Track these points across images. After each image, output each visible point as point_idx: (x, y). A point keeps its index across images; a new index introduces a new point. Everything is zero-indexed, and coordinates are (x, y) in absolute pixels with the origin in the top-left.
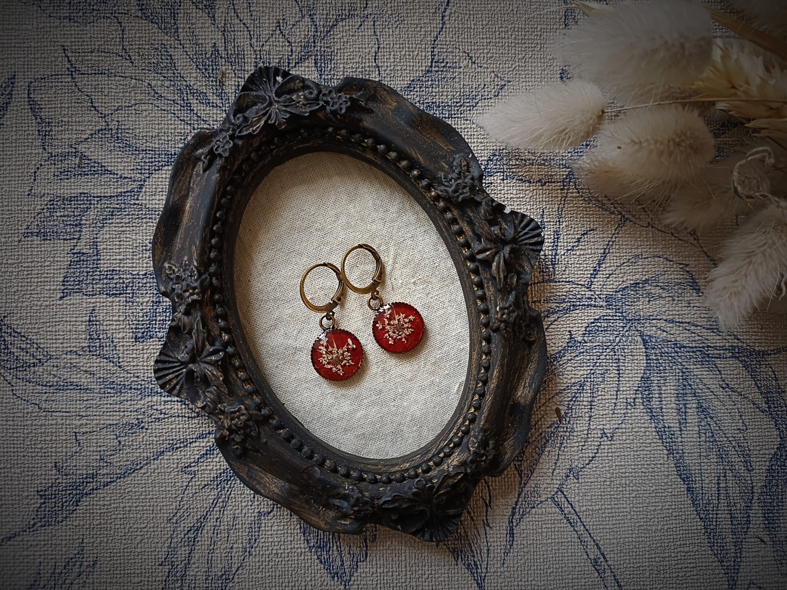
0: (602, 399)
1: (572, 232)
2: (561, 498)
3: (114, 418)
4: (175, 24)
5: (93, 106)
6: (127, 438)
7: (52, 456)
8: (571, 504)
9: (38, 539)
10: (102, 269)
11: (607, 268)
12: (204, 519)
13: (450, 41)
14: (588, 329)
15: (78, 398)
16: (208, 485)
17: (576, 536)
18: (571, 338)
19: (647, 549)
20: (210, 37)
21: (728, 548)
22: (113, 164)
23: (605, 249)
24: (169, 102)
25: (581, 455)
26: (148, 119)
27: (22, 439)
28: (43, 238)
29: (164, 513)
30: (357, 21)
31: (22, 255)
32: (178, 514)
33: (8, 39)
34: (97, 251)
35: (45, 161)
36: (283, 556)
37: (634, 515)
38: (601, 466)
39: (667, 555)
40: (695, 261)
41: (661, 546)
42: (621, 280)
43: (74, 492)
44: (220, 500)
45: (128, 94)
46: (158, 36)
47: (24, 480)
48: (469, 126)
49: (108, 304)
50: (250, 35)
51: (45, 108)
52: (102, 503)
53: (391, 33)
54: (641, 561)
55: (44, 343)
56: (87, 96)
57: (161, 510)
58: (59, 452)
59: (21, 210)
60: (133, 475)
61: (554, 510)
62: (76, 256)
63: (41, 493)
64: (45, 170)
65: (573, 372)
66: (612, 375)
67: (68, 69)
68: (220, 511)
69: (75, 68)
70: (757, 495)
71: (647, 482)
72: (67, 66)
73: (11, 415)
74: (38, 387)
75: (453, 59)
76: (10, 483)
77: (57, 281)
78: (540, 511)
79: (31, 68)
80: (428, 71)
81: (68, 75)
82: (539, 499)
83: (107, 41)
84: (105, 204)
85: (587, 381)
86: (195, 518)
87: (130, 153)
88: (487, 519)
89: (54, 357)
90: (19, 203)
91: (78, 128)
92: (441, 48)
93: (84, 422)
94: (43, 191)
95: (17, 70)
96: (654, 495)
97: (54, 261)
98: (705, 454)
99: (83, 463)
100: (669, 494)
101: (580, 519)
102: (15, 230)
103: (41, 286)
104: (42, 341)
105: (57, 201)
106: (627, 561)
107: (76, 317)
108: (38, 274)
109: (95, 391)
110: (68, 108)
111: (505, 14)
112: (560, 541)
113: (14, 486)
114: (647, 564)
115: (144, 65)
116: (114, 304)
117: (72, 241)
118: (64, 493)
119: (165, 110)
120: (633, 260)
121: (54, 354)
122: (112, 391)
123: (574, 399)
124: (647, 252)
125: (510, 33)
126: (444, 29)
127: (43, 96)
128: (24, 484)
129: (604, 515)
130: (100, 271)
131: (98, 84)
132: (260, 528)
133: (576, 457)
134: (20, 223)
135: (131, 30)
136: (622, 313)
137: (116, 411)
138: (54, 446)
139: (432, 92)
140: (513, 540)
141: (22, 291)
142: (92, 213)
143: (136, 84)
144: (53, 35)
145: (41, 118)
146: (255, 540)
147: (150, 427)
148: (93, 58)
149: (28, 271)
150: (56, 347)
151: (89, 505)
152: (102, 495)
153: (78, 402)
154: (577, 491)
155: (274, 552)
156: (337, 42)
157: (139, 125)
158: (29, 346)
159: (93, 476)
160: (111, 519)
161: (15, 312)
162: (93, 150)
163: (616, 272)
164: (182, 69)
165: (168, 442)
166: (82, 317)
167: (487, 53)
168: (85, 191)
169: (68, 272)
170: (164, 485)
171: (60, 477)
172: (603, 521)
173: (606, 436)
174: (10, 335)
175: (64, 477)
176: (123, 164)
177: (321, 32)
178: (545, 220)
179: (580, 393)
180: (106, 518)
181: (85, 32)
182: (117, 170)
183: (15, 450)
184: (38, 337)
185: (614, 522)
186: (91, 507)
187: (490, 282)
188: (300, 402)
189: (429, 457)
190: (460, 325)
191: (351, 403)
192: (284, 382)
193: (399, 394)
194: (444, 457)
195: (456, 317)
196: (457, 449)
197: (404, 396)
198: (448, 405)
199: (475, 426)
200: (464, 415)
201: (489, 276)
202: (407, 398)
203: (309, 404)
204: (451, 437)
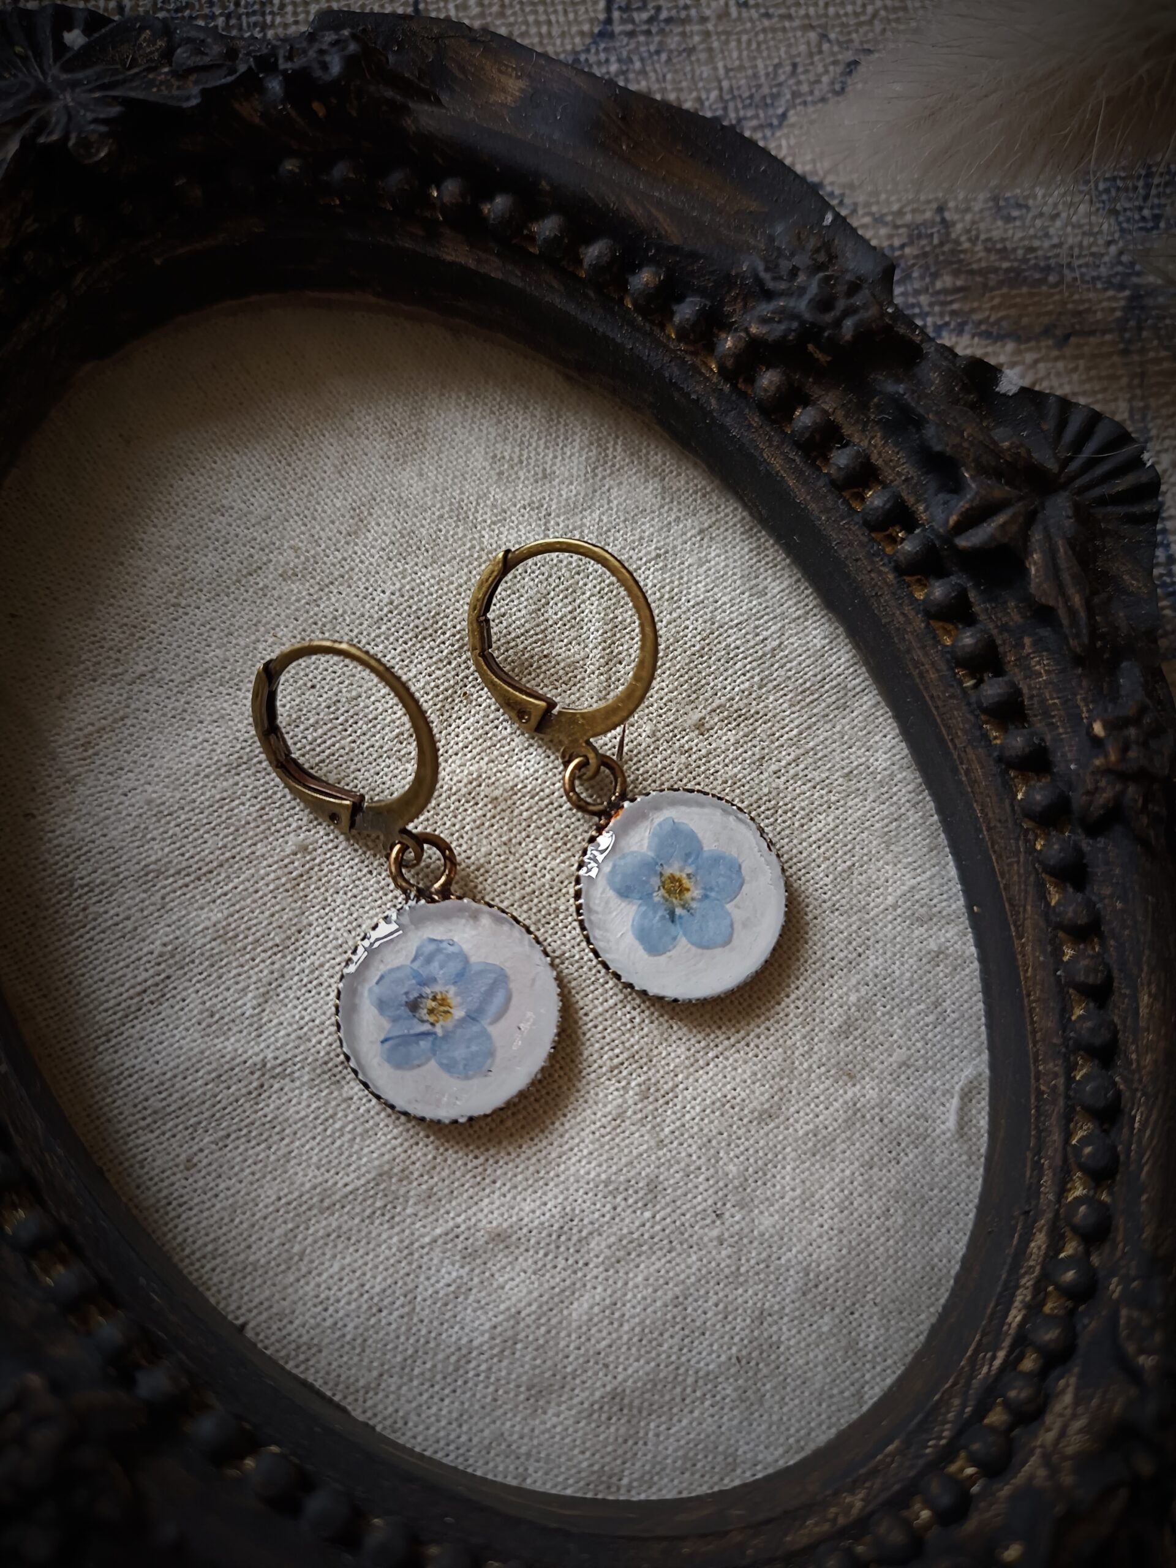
187: (1027, 641)
188: (315, 1306)
189: (943, 1442)
190: (905, 861)
191: (540, 1264)
192: (232, 1225)
193: (730, 1187)
194: (1011, 1428)
195: (886, 834)
196: (1061, 1377)
197: (754, 1191)
198: (936, 1191)
199: (1119, 1253)
200: (1049, 1215)
201: (1017, 618)
202: (769, 1194)
203: (353, 1305)
204: (1014, 1325)
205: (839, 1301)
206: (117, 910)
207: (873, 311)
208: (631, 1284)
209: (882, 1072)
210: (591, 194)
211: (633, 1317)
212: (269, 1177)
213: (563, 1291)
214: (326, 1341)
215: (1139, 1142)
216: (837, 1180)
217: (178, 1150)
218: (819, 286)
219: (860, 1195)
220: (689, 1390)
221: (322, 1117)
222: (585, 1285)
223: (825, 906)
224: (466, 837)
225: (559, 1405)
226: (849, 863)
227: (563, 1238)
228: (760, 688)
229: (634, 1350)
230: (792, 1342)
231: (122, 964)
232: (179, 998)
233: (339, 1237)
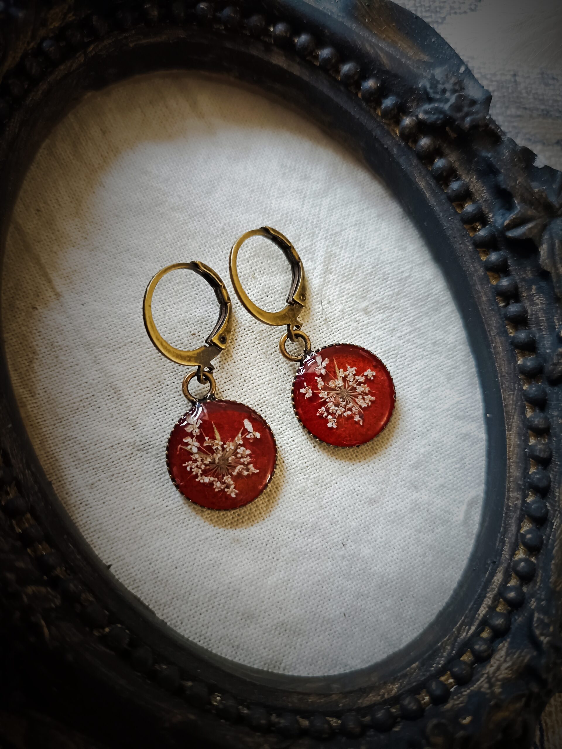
187: (534, 287)
188: (145, 561)
189: (440, 666)
190: (456, 389)
191: (256, 556)
192: (110, 518)
193: (351, 532)
194: (473, 663)
195: (448, 374)
196: (502, 642)
197: (362, 536)
198: (449, 548)
199: (537, 587)
200: (505, 565)
201: (530, 275)
202: (369, 538)
203: (164, 564)
204: (481, 615)
205: (396, 593)
206: (72, 360)
207: (480, 115)
208: (298, 572)
209: (431, 488)
210: (349, 40)
211: (297, 587)
212: (131, 497)
213: (265, 571)
214: (149, 579)
215: (554, 536)
216: (403, 536)
217: (89, 479)
218: (456, 99)
219: (413, 545)
220: (319, 626)
221: (160, 472)
222: (276, 569)
223: (414, 405)
224: (246, 347)
225: (256, 624)
226: (428, 386)
227: (268, 546)
228: (397, 295)
229: (295, 603)
230: (372, 609)
231: (72, 386)
232: (97, 406)
233: (161, 530)
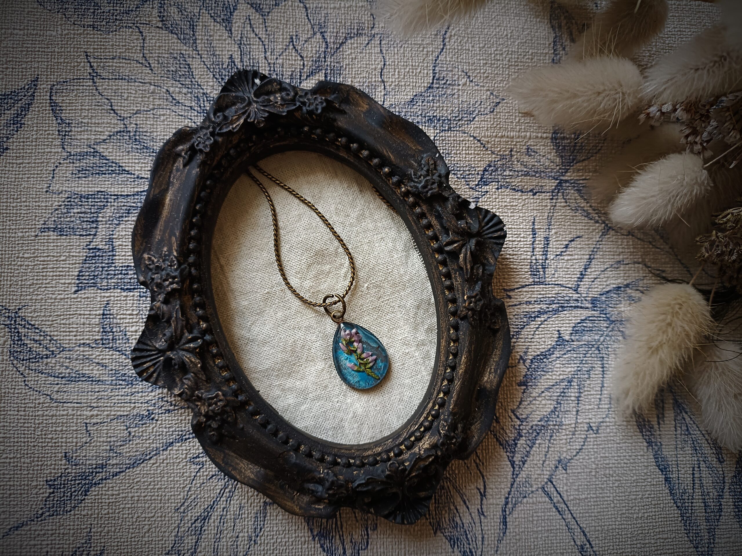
0: (588, 395)
1: (560, 239)
2: (550, 488)
3: (125, 409)
4: (194, 35)
5: (112, 110)
6: (137, 429)
7: (62, 446)
8: (560, 494)
9: (46, 528)
10: (117, 264)
11: (592, 272)
12: (211, 508)
13: (450, 61)
14: (575, 329)
15: (90, 389)
16: (215, 475)
17: (564, 523)
18: (560, 337)
19: (629, 536)
20: (227, 49)
21: (703, 534)
22: (130, 165)
23: (590, 255)
24: (186, 108)
25: (569, 447)
26: (166, 123)
27: (32, 429)
28: (59, 233)
29: (171, 503)
30: (364, 40)
31: (38, 250)
32: (186, 504)
33: (32, 44)
34: (113, 247)
35: (64, 159)
36: (287, 544)
37: (617, 504)
38: (587, 457)
39: (647, 541)
40: (671, 267)
41: (642, 533)
42: (605, 283)
43: (83, 482)
44: (227, 490)
45: (146, 99)
46: (177, 46)
47: (33, 470)
48: (467, 139)
49: (123, 299)
50: (265, 49)
51: (66, 110)
52: (110, 493)
53: (396, 52)
54: (623, 547)
55: (57, 336)
56: (108, 99)
57: (168, 500)
58: (69, 442)
59: (39, 206)
60: (142, 465)
61: (544, 499)
62: (91, 251)
63: (50, 483)
64: (63, 168)
65: (562, 369)
66: (597, 372)
67: (90, 73)
68: (227, 501)
69: (97, 73)
70: (728, 485)
71: (629, 472)
72: (89, 71)
73: (23, 406)
74: (50, 378)
75: (452, 78)
76: (19, 472)
77: (72, 275)
78: (531, 500)
79: (54, 72)
80: (430, 87)
81: (90, 79)
82: (530, 489)
83: (129, 49)
84: (121, 202)
85: (574, 378)
86: (202, 507)
87: (148, 154)
88: (482, 508)
89: (67, 349)
90: (37, 200)
91: (97, 129)
92: (441, 67)
93: (95, 413)
94: (61, 188)
95: (40, 73)
96: (635, 484)
97: (69, 255)
98: (680, 446)
99: (93, 453)
100: (649, 484)
101: (568, 507)
102: (32, 225)
103: (56, 279)
104: (56, 333)
105: (75, 198)
106: (611, 547)
107: (90, 311)
108: (53, 268)
109: (107, 383)
110: (88, 110)
111: (500, 38)
112: (549, 528)
113: (23, 476)
114: (629, 550)
115: (163, 72)
116: (128, 298)
117: (88, 237)
118: (73, 482)
119: (182, 116)
120: (616, 266)
121: (67, 346)
122: (124, 383)
123: (562, 394)
124: (627, 258)
125: (504, 56)
126: (444, 50)
127: (65, 98)
128: (34, 474)
129: (589, 504)
130: (115, 267)
131: (118, 89)
132: (265, 517)
133: (565, 449)
134: (37, 219)
135: (152, 39)
136: (606, 314)
137: (127, 403)
138: (64, 436)
139: (433, 107)
140: (506, 528)
141: (37, 284)
142: (109, 211)
143: (155, 89)
144: (77, 42)
145: (61, 119)
146: (261, 529)
147: (160, 419)
148: (114, 64)
149: (43, 265)
150: (70, 340)
151: (98, 495)
152: (111, 485)
153: (90, 393)
154: (565, 481)
155: (279, 540)
156: (346, 58)
157: (157, 128)
158: (42, 338)
159: (102, 466)
160: (119, 509)
161: (30, 304)
162: (111, 150)
163: (601, 276)
164: (200, 78)
165: (177, 433)
166: (96, 311)
167: (484, 73)
168: (102, 190)
169: (83, 267)
170: (172, 475)
171: (70, 467)
172: (589, 509)
173: (592, 430)
174: (24, 327)
175: (74, 467)
176: (140, 165)
177: (331, 48)
178: (536, 227)
179: (568, 389)
180: (114, 508)
181: (107, 40)
182: (135, 170)
183: (26, 440)
184: (52, 329)
185: (599, 510)
186: (100, 497)
